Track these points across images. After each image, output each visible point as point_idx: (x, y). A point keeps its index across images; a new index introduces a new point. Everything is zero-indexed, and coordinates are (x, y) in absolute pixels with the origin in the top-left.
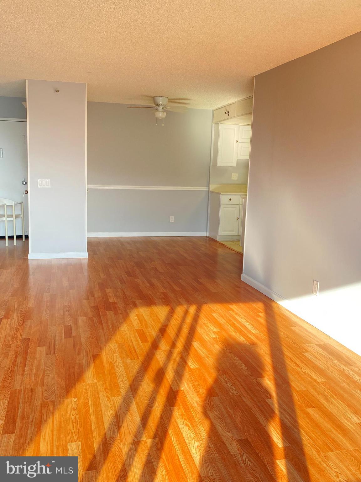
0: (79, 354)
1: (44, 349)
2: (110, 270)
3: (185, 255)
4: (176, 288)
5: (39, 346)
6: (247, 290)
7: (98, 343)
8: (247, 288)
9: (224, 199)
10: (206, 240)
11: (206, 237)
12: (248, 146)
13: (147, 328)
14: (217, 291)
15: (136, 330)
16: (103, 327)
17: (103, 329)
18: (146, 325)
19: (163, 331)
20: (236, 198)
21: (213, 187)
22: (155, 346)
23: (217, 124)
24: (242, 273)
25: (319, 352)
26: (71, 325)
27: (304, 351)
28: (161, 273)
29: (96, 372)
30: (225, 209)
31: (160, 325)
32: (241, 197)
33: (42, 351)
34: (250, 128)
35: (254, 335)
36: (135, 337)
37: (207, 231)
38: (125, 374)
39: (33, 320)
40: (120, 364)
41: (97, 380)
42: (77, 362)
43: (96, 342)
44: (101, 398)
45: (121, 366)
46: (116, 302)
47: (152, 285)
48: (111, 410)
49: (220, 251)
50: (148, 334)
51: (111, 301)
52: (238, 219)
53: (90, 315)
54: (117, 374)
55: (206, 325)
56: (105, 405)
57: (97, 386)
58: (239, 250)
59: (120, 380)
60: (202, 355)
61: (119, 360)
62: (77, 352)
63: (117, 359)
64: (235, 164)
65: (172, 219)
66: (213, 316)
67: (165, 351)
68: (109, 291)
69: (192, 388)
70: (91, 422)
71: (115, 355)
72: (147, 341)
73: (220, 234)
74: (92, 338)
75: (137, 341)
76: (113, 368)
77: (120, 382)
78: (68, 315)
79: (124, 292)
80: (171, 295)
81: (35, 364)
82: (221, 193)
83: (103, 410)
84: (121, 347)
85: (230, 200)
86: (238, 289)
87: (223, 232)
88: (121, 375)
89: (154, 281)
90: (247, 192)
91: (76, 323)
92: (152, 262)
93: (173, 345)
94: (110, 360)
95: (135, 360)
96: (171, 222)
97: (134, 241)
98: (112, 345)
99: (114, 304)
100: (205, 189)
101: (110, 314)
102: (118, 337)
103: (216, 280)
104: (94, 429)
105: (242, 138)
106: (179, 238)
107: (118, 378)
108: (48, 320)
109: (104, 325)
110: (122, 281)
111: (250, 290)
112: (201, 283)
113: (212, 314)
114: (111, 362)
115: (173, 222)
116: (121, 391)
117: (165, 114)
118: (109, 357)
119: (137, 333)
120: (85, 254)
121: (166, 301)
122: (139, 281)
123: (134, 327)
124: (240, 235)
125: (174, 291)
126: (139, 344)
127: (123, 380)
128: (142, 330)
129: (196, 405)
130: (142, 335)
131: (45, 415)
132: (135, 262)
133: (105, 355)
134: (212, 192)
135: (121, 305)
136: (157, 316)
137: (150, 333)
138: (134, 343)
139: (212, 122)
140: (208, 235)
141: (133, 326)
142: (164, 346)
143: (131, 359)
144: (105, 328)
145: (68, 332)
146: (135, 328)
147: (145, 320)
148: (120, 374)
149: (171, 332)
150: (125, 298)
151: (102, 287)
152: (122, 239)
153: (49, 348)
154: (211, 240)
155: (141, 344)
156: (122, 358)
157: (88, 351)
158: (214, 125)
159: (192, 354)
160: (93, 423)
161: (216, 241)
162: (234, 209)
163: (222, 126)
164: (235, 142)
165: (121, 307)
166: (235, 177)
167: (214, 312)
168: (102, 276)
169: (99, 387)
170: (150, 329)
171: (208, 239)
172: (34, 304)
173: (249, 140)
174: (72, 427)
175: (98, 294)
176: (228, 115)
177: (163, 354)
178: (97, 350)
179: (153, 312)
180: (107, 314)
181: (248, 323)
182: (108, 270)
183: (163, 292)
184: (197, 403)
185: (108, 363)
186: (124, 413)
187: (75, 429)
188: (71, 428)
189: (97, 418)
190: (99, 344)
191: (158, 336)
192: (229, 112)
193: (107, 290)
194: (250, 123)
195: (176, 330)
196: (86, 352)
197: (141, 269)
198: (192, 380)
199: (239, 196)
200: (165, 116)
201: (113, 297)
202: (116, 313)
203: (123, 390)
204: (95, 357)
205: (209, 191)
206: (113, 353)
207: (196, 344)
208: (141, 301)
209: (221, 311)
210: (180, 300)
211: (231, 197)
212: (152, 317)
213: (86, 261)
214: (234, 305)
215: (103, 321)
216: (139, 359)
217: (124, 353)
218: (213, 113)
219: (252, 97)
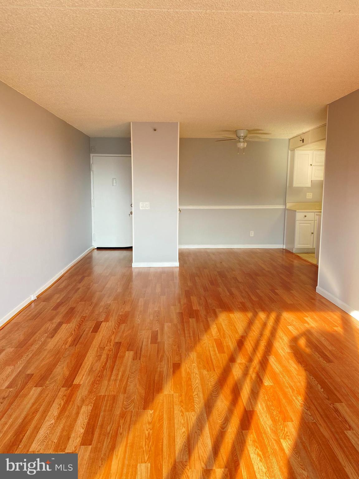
0: (161, 361)
1: (132, 353)
2: (196, 278)
3: (263, 266)
4: (254, 298)
5: (128, 351)
6: (322, 303)
7: (179, 351)
8: (323, 300)
9: (299, 216)
10: (283, 252)
12: (323, 168)
13: (225, 338)
14: (293, 303)
15: (214, 339)
16: (185, 334)
17: (185, 337)
18: (224, 334)
19: (241, 343)
20: (311, 215)
21: (289, 205)
22: (232, 359)
23: (293, 150)
24: (317, 286)
26: (157, 331)
28: (240, 283)
29: (174, 382)
30: (301, 225)
31: (237, 337)
32: (315, 214)
33: (129, 355)
34: (324, 153)
35: (331, 352)
36: (213, 347)
37: (284, 244)
38: (200, 387)
39: (126, 324)
40: (197, 375)
41: (174, 391)
42: (159, 369)
43: (178, 350)
44: (175, 412)
45: (197, 377)
46: (198, 309)
47: (232, 294)
48: (183, 427)
49: (296, 262)
50: (225, 344)
51: (195, 308)
52: (312, 233)
53: (175, 321)
54: (193, 386)
55: (281, 338)
56: (178, 421)
57: (173, 399)
58: (314, 262)
59: (195, 393)
60: (277, 371)
61: (196, 371)
62: (159, 359)
63: (195, 370)
64: (309, 185)
65: (252, 234)
66: (288, 328)
67: (240, 364)
68: (194, 299)
69: (265, 409)
70: (163, 440)
71: (193, 365)
72: (224, 352)
73: (296, 247)
74: (174, 346)
75: (215, 351)
76: (190, 379)
77: (195, 396)
78: (157, 320)
79: (206, 299)
80: (249, 304)
81: (122, 369)
82: (297, 211)
83: (176, 426)
84: (199, 357)
85: (305, 216)
86: (313, 301)
87: (298, 245)
88: (197, 387)
89: (234, 290)
90: (321, 210)
91: (162, 329)
92: (233, 272)
93: (251, 360)
94: (188, 370)
95: (211, 372)
96: (251, 236)
97: (219, 252)
98: (193, 355)
99: (197, 311)
100: (282, 207)
101: (192, 321)
102: (198, 348)
103: (292, 291)
104: (165, 449)
105: (316, 162)
106: (258, 250)
107: (193, 391)
108: (139, 324)
109: (186, 332)
110: (206, 289)
111: (327, 303)
112: (276, 294)
113: (287, 326)
114: (188, 372)
115: (253, 236)
116: (195, 406)
117: (246, 144)
118: (187, 367)
119: (215, 343)
120: (177, 264)
121: (243, 309)
122: (220, 289)
123: (213, 336)
124: (315, 248)
125: (251, 300)
126: (215, 355)
127: (198, 393)
128: (220, 339)
129: (269, 431)
130: (220, 345)
131: (122, 427)
132: (218, 272)
133: (184, 367)
134: (288, 210)
135: (203, 313)
136: (235, 326)
137: (227, 344)
138: (212, 353)
139: (288, 149)
140: (284, 248)
141: (212, 335)
142: (241, 360)
143: (208, 371)
144: (186, 335)
145: (154, 338)
146: (213, 337)
147: (223, 330)
148: (195, 387)
149: (249, 346)
150: (207, 306)
151: (188, 294)
152: (208, 251)
153: (136, 353)
154: (287, 252)
155: (218, 355)
156: (199, 369)
157: (170, 359)
158: (290, 152)
159: (268, 372)
160: (165, 442)
161: (292, 253)
162: (309, 224)
163: (298, 152)
164: (310, 164)
165: (203, 315)
166: (310, 196)
167: (289, 325)
168: (190, 284)
169: (175, 400)
170: (227, 339)
171: (284, 251)
172: (130, 309)
173: (323, 163)
174: (144, 443)
175: (184, 301)
176: (303, 142)
177: (239, 367)
178: (177, 358)
179: (231, 322)
180: (189, 321)
181: (324, 338)
182: (195, 278)
183: (241, 301)
184: (270, 428)
185: (186, 373)
186: (196, 432)
187: (147, 446)
188: (144, 446)
189: (169, 436)
190: (180, 352)
191: (235, 350)
192: (303, 140)
193: (192, 297)
194: (324, 148)
195: (253, 345)
196: (168, 359)
197: (223, 279)
198: (266, 400)
199: (314, 213)
200: (245, 146)
201: (196, 304)
202: (197, 321)
203: (197, 405)
204: (177, 367)
205: (285, 208)
206: (191, 363)
207: (272, 360)
208: (221, 309)
209: (296, 324)
210: (257, 310)
211: (306, 214)
212: (230, 327)
213: (178, 270)
214: (309, 318)
215: (185, 328)
216: (215, 371)
217: (202, 363)
218: (288, 142)
219: (325, 125)
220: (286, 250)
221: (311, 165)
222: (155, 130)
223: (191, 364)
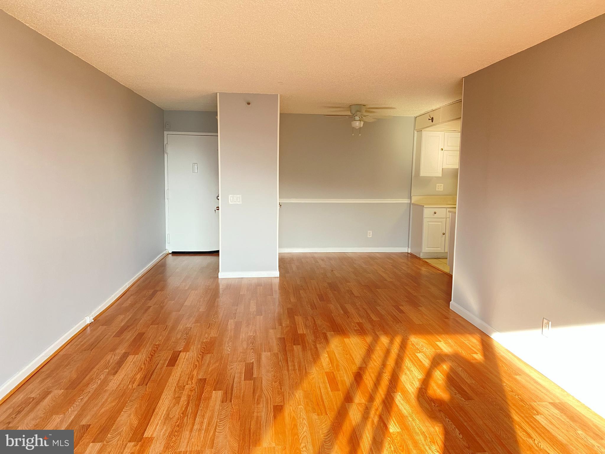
0: (258, 403)
1: (220, 393)
2: (301, 292)
3: (384, 275)
4: (374, 318)
5: (215, 390)
6: (457, 322)
7: (281, 389)
8: (457, 319)
9: (427, 212)
10: (408, 256)
11: (408, 253)
12: (458, 154)
13: (338, 371)
14: (421, 323)
15: (325, 372)
16: (288, 366)
17: (288, 370)
18: (338, 366)
19: (358, 377)
20: (443, 212)
21: (414, 199)
22: (348, 399)
23: (420, 131)
24: (451, 301)
25: (556, 415)
26: (253, 363)
27: (536, 412)
28: (357, 297)
29: (275, 431)
30: (429, 223)
31: (355, 369)
32: (447, 211)
33: (217, 395)
34: (459, 135)
35: (470, 386)
36: (324, 383)
37: (408, 247)
38: (309, 436)
39: (213, 355)
40: (304, 421)
41: (275, 442)
42: (255, 414)
43: (279, 387)
45: (305, 424)
46: (305, 333)
47: (346, 312)
49: (424, 270)
50: (339, 378)
51: (300, 332)
52: (444, 234)
53: (276, 349)
54: (300, 436)
55: (409, 370)
58: (447, 270)
59: (303, 445)
60: (405, 412)
61: (303, 415)
62: (256, 400)
63: (301, 414)
64: (440, 174)
65: (370, 234)
66: (417, 357)
67: (359, 404)
68: (299, 320)
71: (299, 407)
72: (338, 390)
73: (423, 251)
74: (275, 382)
75: (326, 388)
76: (296, 426)
77: (302, 448)
78: (252, 349)
79: (314, 320)
80: (368, 326)
81: (207, 415)
82: (425, 206)
84: (307, 396)
85: (435, 213)
86: (446, 320)
87: (427, 249)
88: (305, 437)
89: (349, 307)
90: (456, 205)
91: (259, 360)
92: (347, 283)
93: (371, 399)
94: (293, 414)
95: (322, 416)
96: (368, 237)
97: (329, 258)
98: (299, 394)
99: (303, 336)
100: (407, 201)
101: (297, 349)
102: (305, 384)
103: (420, 308)
105: (448, 146)
106: (378, 255)
107: (300, 442)
108: (229, 354)
109: (290, 364)
110: (313, 307)
111: (462, 323)
112: (402, 312)
113: (416, 354)
114: (294, 417)
115: (371, 237)
117: (362, 123)
118: (292, 410)
119: (326, 377)
120: (277, 274)
121: (361, 331)
122: (332, 307)
123: (323, 368)
124: (447, 253)
125: (371, 321)
126: (328, 393)
127: (306, 445)
128: (333, 372)
130: (332, 380)
132: (328, 283)
133: (288, 410)
134: (414, 204)
135: (310, 338)
136: (351, 355)
137: (342, 378)
138: (323, 391)
139: (414, 129)
140: (409, 252)
141: (323, 366)
142: (359, 399)
143: (318, 415)
144: (290, 368)
145: (249, 374)
146: (324, 370)
147: (337, 360)
148: (303, 436)
149: (369, 379)
150: (316, 329)
151: (291, 313)
152: (316, 255)
153: (226, 393)
154: (412, 257)
155: (331, 393)
156: (307, 412)
157: (269, 400)
158: (416, 132)
159: (393, 414)
161: (419, 259)
162: (440, 223)
163: (426, 133)
164: (440, 149)
165: (311, 341)
166: (440, 188)
167: (419, 352)
168: (293, 300)
170: (342, 372)
171: (410, 255)
172: (217, 333)
173: (458, 148)
175: (286, 322)
176: (432, 121)
177: (357, 408)
178: (279, 398)
179: (347, 349)
180: (293, 349)
181: (461, 369)
182: (300, 292)
183: (358, 322)
185: (290, 418)
190: (283, 391)
191: (352, 385)
192: (432, 119)
193: (296, 317)
194: (459, 128)
195: (374, 379)
196: (267, 400)
197: (335, 292)
199: (445, 209)
200: (362, 126)
201: (302, 327)
202: (304, 349)
204: (278, 409)
205: (410, 203)
206: (297, 404)
207: (399, 399)
208: (333, 333)
209: (427, 350)
210: (378, 333)
211: (435, 210)
212: (345, 355)
213: (278, 280)
214: (442, 342)
215: (289, 359)
216: (327, 415)
217: (310, 405)
218: (414, 121)
219: (460, 100)
220: (411, 254)
221: (442, 149)
222: (249, 104)
223: (296, 406)
